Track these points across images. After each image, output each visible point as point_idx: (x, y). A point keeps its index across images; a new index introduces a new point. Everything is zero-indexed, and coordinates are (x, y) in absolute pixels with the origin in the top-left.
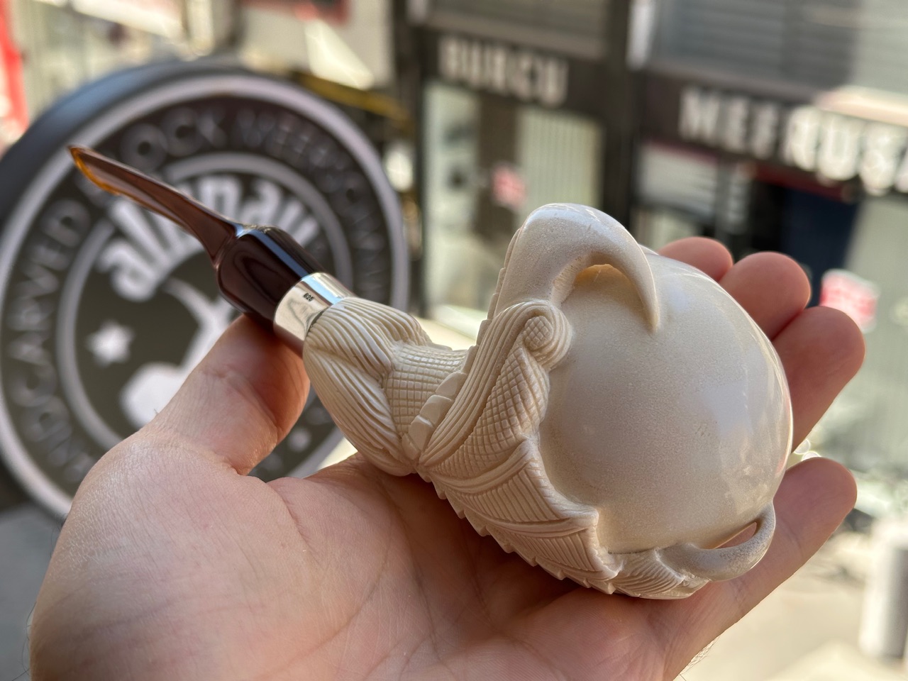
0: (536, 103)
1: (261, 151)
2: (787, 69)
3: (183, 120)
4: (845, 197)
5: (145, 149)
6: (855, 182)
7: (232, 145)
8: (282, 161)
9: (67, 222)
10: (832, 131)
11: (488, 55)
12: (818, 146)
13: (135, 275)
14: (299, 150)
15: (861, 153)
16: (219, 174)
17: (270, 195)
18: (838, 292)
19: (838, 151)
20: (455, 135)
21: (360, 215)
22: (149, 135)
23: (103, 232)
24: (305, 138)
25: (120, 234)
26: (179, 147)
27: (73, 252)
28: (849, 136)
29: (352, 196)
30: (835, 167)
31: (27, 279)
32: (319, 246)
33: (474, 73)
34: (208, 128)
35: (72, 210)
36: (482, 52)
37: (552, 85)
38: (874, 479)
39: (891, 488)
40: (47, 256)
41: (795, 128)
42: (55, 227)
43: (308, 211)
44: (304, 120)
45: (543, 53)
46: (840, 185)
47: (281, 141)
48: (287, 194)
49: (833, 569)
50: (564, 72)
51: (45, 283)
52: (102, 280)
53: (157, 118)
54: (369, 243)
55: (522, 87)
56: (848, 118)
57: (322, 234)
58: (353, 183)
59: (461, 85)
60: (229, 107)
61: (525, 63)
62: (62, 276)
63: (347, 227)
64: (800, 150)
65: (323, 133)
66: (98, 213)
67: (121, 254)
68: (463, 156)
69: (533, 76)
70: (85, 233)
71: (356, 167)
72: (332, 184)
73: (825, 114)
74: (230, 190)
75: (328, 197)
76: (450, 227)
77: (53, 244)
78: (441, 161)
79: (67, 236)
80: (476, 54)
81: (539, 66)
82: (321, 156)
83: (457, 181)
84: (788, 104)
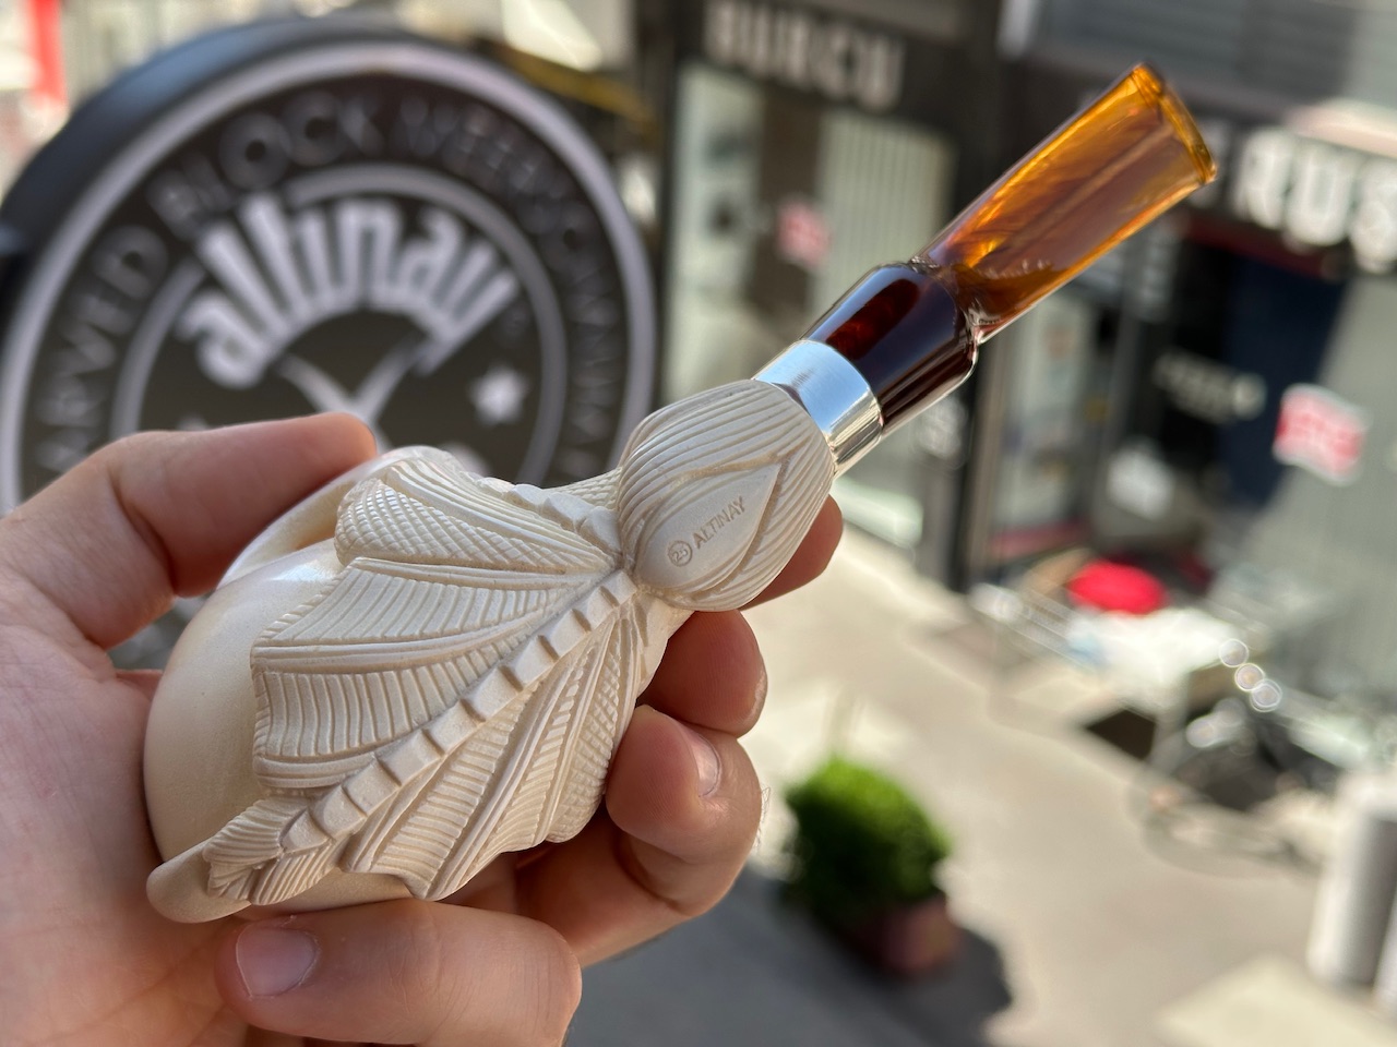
0: (852, 104)
1: (435, 164)
2: (1247, 68)
3: (317, 109)
4: (1327, 272)
5: (256, 152)
6: (1343, 249)
7: (390, 152)
8: (469, 182)
9: (133, 261)
10: (1311, 169)
11: (781, 26)
12: (1288, 191)
13: (233, 348)
14: (494, 164)
15: (1355, 206)
16: (369, 197)
17: (446, 233)
18: (1306, 419)
19: (1319, 199)
20: (723, 148)
21: (583, 270)
22: (263, 131)
23: (187, 279)
24: (505, 146)
25: (212, 283)
26: (308, 152)
27: (139, 308)
28: (1339, 177)
29: (572, 240)
30: (1314, 223)
31: (68, 345)
32: (518, 316)
33: (759, 55)
34: (356, 124)
35: (140, 242)
36: (773, 22)
37: (878, 78)
38: (1344, 711)
39: (1369, 726)
40: (99, 311)
41: (1254, 162)
42: (113, 267)
43: (503, 261)
44: (504, 118)
45: (867, 27)
46: (1320, 253)
47: (467, 149)
48: (472, 232)
49: (1273, 845)
50: (898, 57)
51: (96, 353)
52: (182, 353)
53: (276, 104)
54: (595, 315)
55: (832, 78)
56: (1338, 149)
57: (522, 297)
58: (575, 220)
59: (737, 71)
60: (387, 92)
61: (839, 42)
62: (122, 343)
63: (563, 288)
64: (1259, 196)
65: (532, 139)
66: (181, 249)
67: (212, 313)
68: (736, 182)
69: (849, 62)
70: (159, 280)
71: (580, 195)
72: (541, 220)
73: (1304, 143)
74: (385, 222)
75: (535, 240)
76: (708, 291)
77: (110, 293)
78: (700, 187)
79: (131, 282)
80: (762, 23)
81: (861, 48)
82: (526, 176)
83: (723, 221)
84: (1246, 124)
